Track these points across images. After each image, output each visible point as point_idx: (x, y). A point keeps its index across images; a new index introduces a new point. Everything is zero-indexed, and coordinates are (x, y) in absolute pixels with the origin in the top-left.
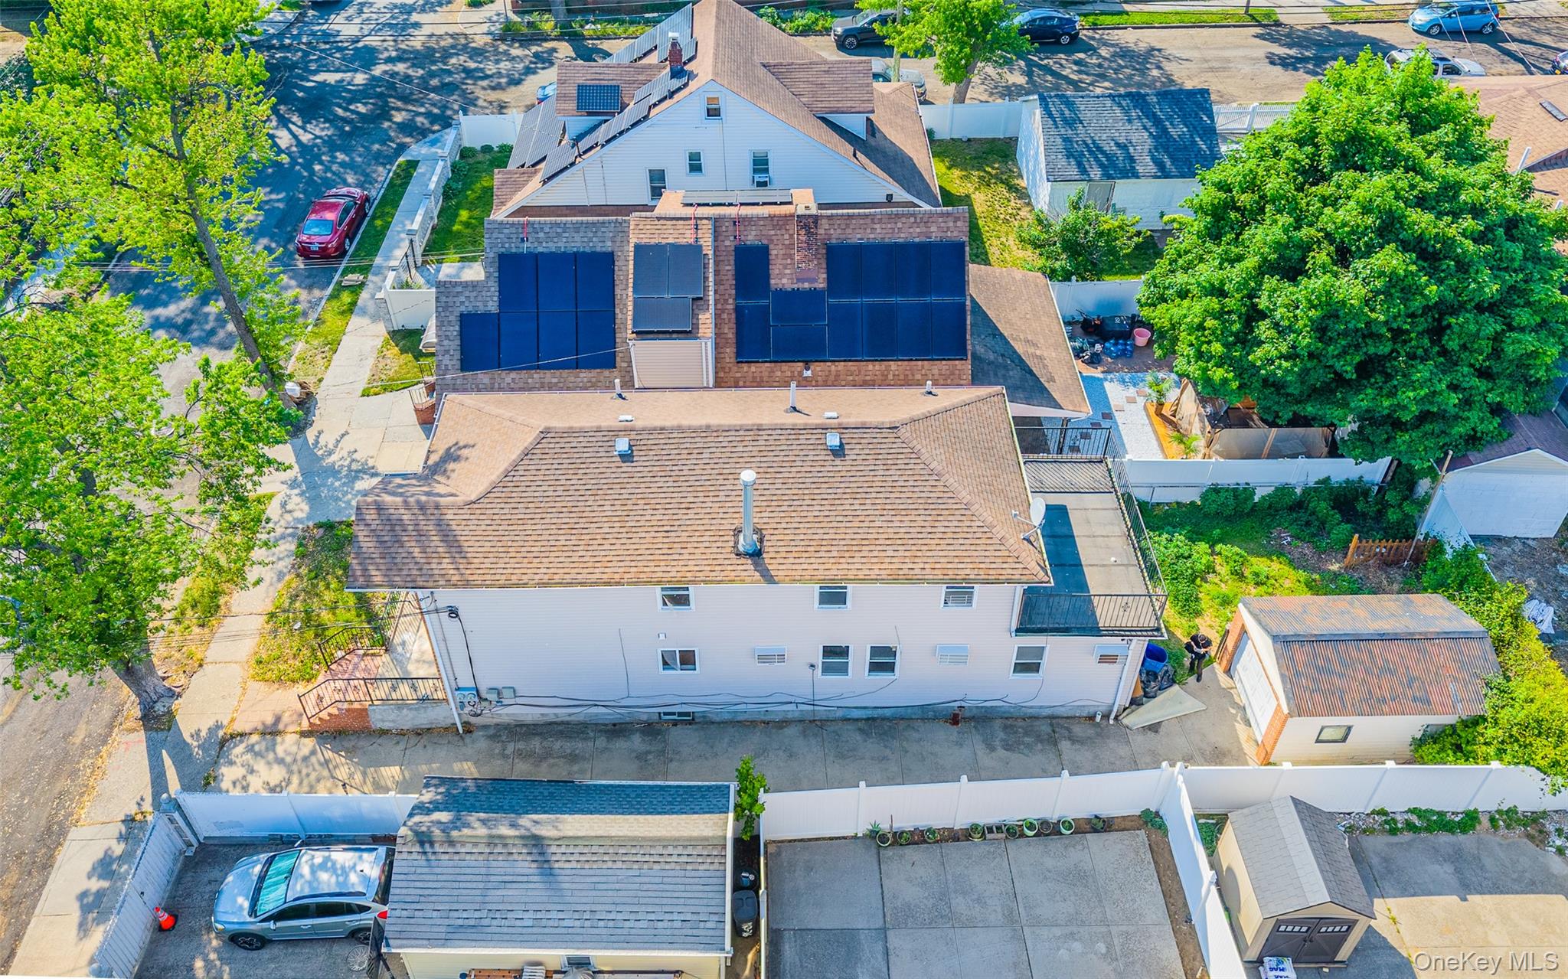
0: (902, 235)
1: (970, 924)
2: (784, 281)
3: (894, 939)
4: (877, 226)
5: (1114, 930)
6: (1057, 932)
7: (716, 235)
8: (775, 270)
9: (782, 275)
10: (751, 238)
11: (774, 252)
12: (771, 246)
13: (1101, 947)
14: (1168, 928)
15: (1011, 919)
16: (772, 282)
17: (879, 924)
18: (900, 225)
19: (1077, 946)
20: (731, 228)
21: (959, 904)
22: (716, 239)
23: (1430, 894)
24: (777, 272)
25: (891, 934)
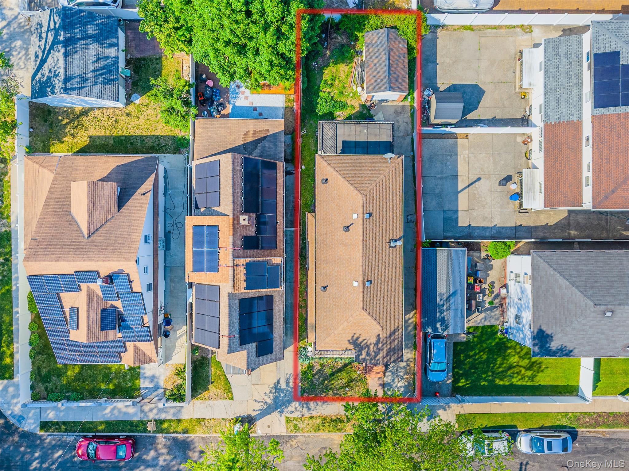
1: (442, 189)
2: (253, 230)
3: (446, 208)
5: (444, 153)
6: (445, 167)
7: (238, 257)
8: (250, 234)
9: (251, 231)
10: (239, 243)
11: (245, 234)
12: (243, 235)
13: (449, 157)
14: (444, 140)
15: (441, 178)
16: (253, 235)
17: (442, 212)
19: (448, 163)
20: (236, 251)
21: (437, 191)
22: (239, 257)
23: (436, 72)
25: (445, 209)
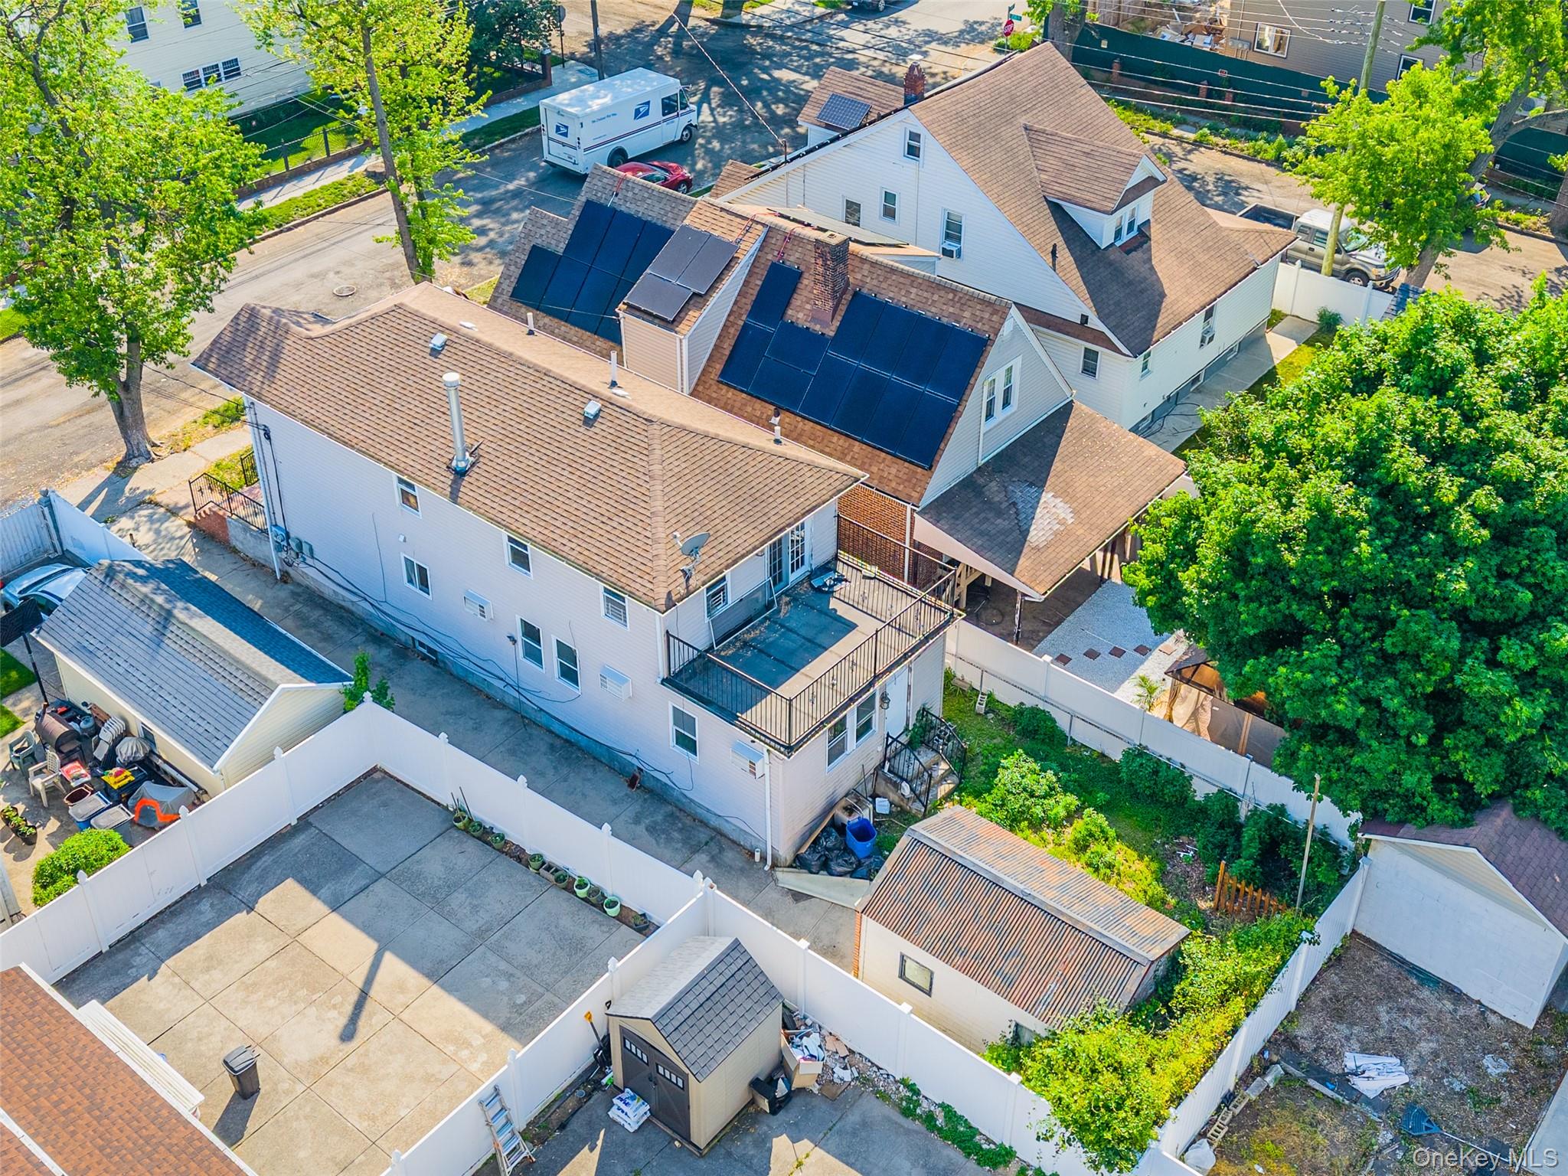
0: (933, 310)
1: (447, 915)
2: (801, 315)
3: (379, 887)
4: (914, 290)
6: (504, 966)
7: (764, 245)
8: (797, 300)
9: (801, 308)
10: (793, 259)
11: (805, 282)
12: (806, 275)
13: (521, 999)
15: (482, 934)
16: (790, 312)
18: (936, 297)
19: (504, 985)
20: (780, 243)
21: (459, 898)
22: (760, 248)
24: (798, 303)
25: (383, 881)
